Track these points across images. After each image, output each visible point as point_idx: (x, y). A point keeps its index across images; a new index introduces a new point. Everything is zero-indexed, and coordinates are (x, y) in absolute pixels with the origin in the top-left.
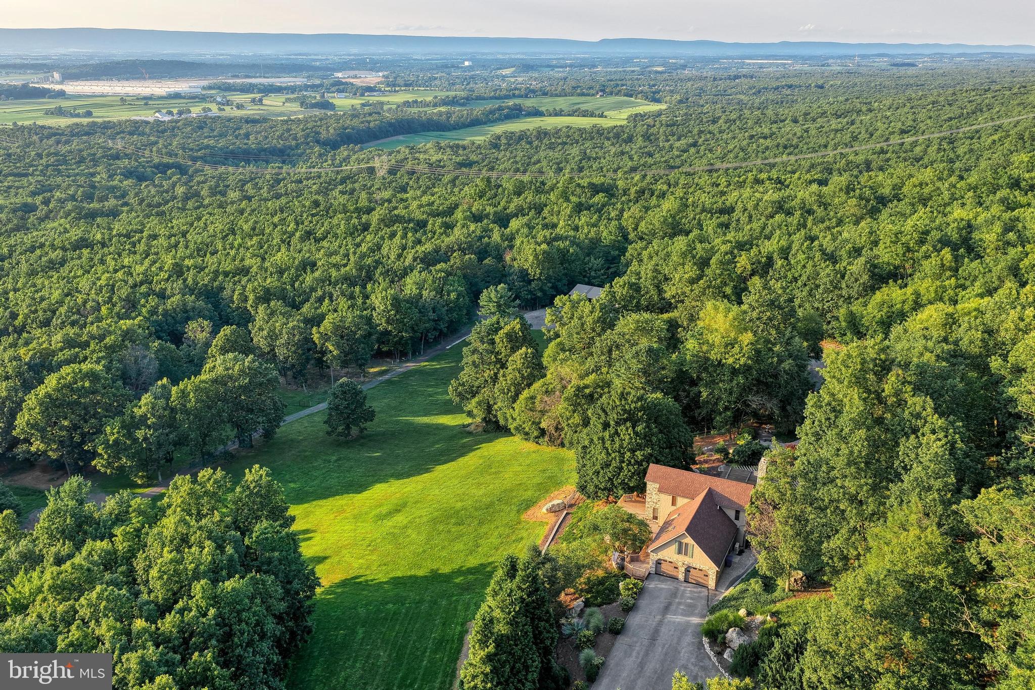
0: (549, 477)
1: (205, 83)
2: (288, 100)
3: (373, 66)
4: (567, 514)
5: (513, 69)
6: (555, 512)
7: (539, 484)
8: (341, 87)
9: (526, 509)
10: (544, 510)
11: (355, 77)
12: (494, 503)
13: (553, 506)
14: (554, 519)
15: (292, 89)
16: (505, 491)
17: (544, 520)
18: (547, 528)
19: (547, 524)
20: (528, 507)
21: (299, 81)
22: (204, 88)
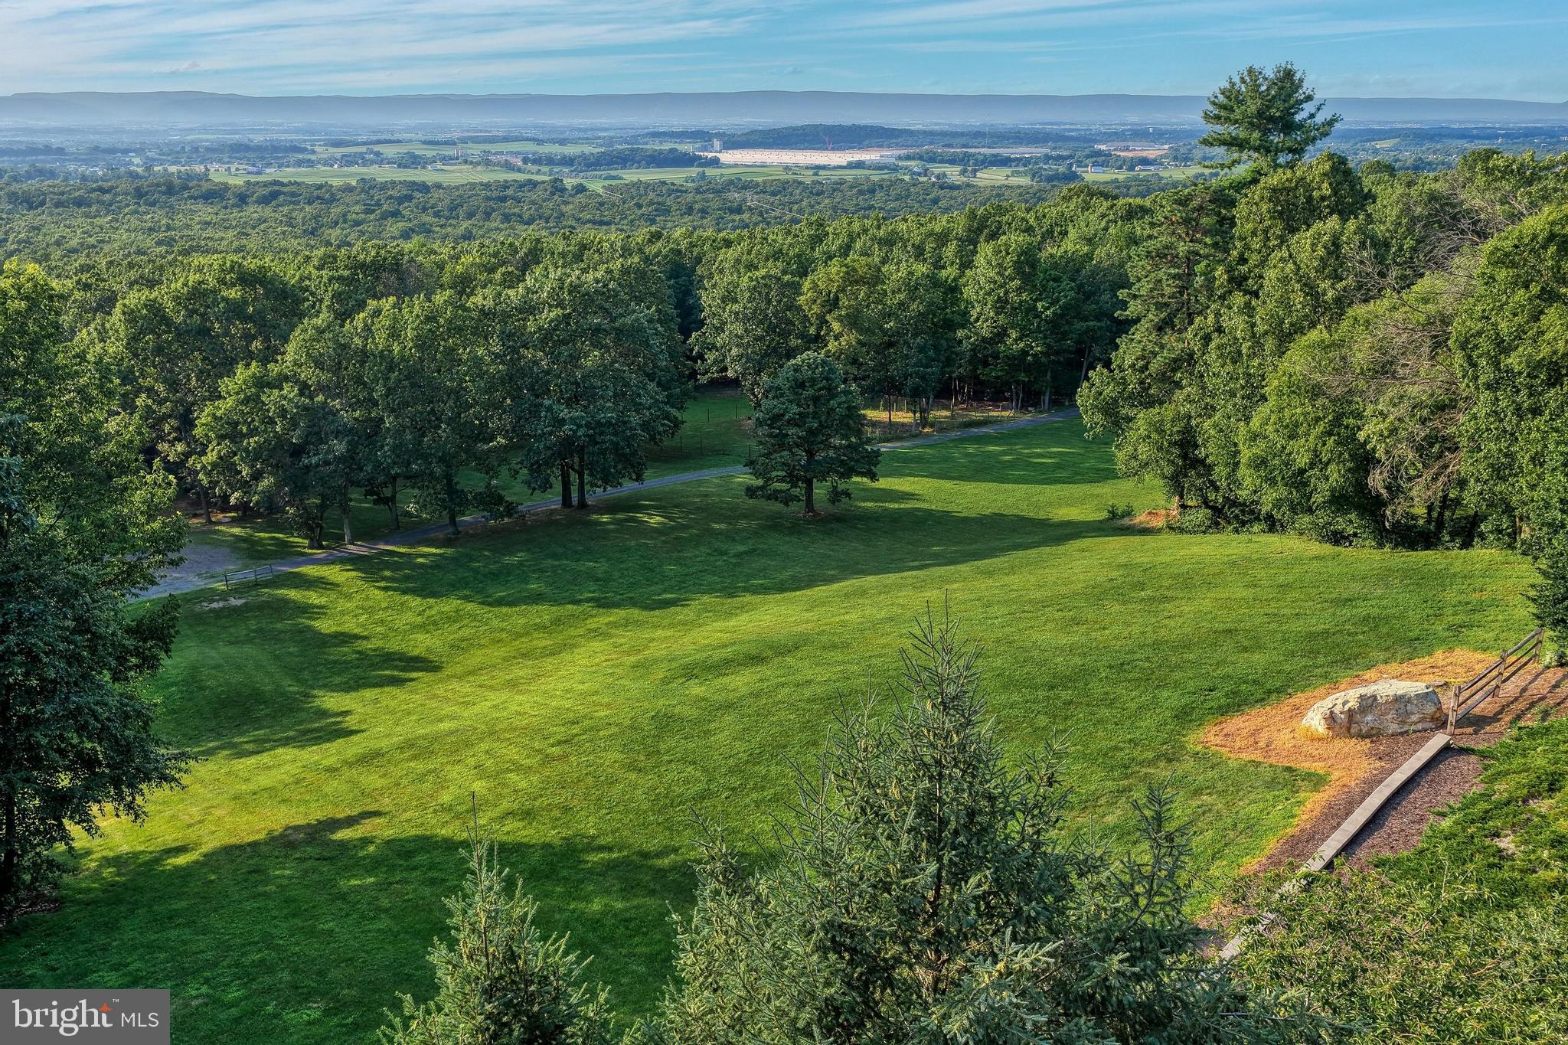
0: (1366, 619)
1: (903, 152)
2: (1015, 174)
3: (1158, 136)
4: (1446, 751)
5: (1396, 140)
6: (1372, 735)
7: (1311, 636)
8: (1102, 160)
9: (1224, 711)
10: (1314, 720)
11: (1127, 150)
12: (1094, 671)
13: (1368, 704)
14: (1366, 767)
15: (1026, 162)
16: (1157, 645)
17: (1306, 766)
18: (1312, 803)
19: (1317, 781)
20: (1236, 703)
21: (1038, 151)
22: (900, 158)
